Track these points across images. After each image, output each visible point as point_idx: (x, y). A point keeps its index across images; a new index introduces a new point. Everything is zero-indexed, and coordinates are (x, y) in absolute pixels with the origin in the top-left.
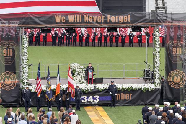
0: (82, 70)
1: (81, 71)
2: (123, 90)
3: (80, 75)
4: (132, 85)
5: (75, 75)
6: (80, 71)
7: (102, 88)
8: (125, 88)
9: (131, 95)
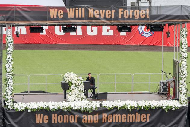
0: (80, 82)
1: (80, 84)
2: (138, 109)
3: (78, 88)
4: (150, 102)
5: (71, 89)
6: (78, 83)
7: (111, 107)
8: (141, 107)
9: (148, 115)
